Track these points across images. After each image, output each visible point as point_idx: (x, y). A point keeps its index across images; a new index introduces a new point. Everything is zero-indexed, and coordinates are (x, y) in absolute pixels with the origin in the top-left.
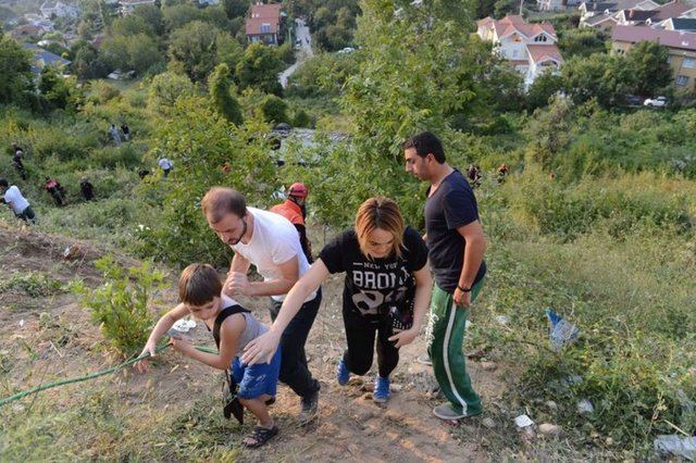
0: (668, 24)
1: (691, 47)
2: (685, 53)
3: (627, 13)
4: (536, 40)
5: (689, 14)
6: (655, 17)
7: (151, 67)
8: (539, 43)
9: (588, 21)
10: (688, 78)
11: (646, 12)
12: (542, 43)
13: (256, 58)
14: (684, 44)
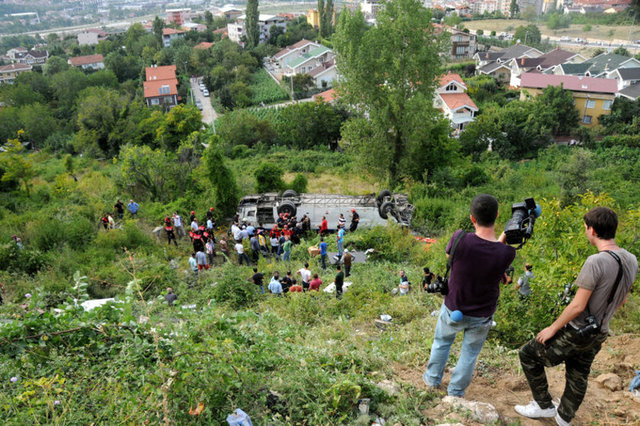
0: (559, 70)
1: (592, 90)
2: (589, 95)
3: (519, 61)
4: (447, 89)
5: (573, 60)
6: (543, 63)
7: (49, 138)
8: (450, 91)
9: (482, 68)
10: (591, 117)
11: (534, 59)
12: (453, 91)
13: (178, 121)
14: (584, 88)
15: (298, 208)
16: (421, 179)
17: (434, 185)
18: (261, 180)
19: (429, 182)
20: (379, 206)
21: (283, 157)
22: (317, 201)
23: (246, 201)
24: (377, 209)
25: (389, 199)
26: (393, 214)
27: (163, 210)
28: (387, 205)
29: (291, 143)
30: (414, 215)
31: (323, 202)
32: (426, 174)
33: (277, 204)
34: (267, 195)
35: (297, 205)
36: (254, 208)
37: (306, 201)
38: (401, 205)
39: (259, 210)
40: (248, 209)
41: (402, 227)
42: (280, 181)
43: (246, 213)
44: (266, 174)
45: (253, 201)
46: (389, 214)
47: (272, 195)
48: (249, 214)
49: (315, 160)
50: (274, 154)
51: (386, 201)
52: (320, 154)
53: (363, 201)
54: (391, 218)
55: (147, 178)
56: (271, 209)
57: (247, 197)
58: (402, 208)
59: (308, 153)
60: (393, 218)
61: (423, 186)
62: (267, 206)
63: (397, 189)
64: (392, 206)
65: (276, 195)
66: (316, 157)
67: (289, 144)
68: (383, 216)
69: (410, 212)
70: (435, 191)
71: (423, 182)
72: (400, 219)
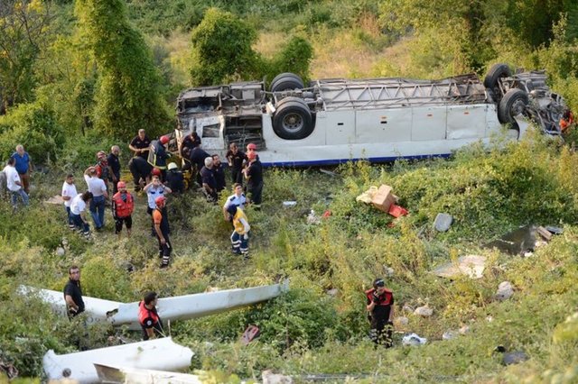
15: (317, 114)
22: (355, 95)
23: (190, 104)
24: (493, 107)
26: (527, 114)
28: (514, 96)
31: (368, 96)
34: (233, 86)
36: (219, 118)
37: (330, 96)
38: (539, 96)
39: (229, 122)
40: (202, 121)
41: (548, 143)
43: (200, 130)
44: (224, 38)
46: (519, 118)
47: (248, 88)
48: (207, 133)
54: (524, 125)
56: (259, 120)
57: (190, 95)
58: (543, 103)
62: (247, 112)
64: (524, 98)
65: (255, 85)
72: (543, 126)
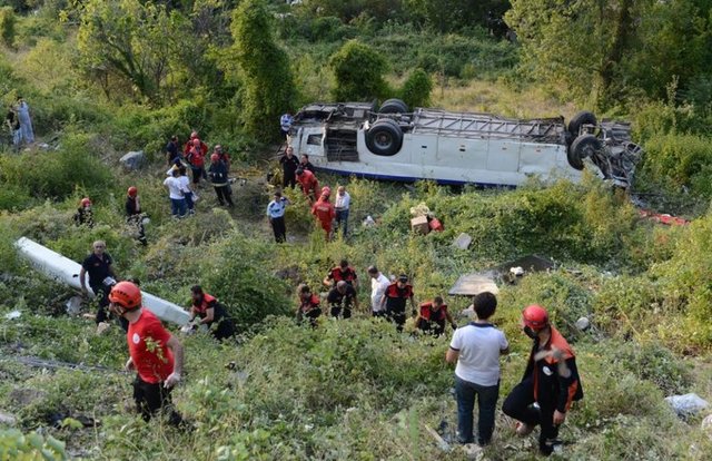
15: (405, 136)
16: (663, 95)
17: (689, 109)
18: (343, 76)
19: (678, 103)
20: (569, 143)
21: (404, 44)
22: (446, 123)
23: (307, 115)
24: (563, 148)
25: (591, 131)
26: (596, 161)
27: (147, 121)
28: (585, 141)
29: (422, 20)
30: (639, 167)
31: (457, 126)
32: (674, 85)
33: (366, 125)
34: (350, 105)
35: (405, 130)
36: (322, 130)
37: (423, 122)
38: (614, 144)
39: (329, 133)
40: (309, 130)
41: (614, 187)
42: (380, 81)
43: (306, 138)
44: (355, 65)
45: (320, 116)
46: (587, 161)
47: (359, 107)
48: (311, 140)
49: (462, 54)
50: (389, 38)
51: (584, 134)
52: (474, 42)
53: (537, 131)
54: (590, 167)
55: (128, 56)
56: (354, 134)
57: (311, 108)
58: (616, 151)
59: (450, 39)
60: (596, 168)
61: (667, 110)
62: (348, 127)
63: (611, 112)
64: (596, 144)
65: (367, 107)
66: (464, 48)
67: (419, 22)
68: (575, 162)
69: (631, 159)
70: (690, 122)
71: (666, 102)
72: (610, 171)
